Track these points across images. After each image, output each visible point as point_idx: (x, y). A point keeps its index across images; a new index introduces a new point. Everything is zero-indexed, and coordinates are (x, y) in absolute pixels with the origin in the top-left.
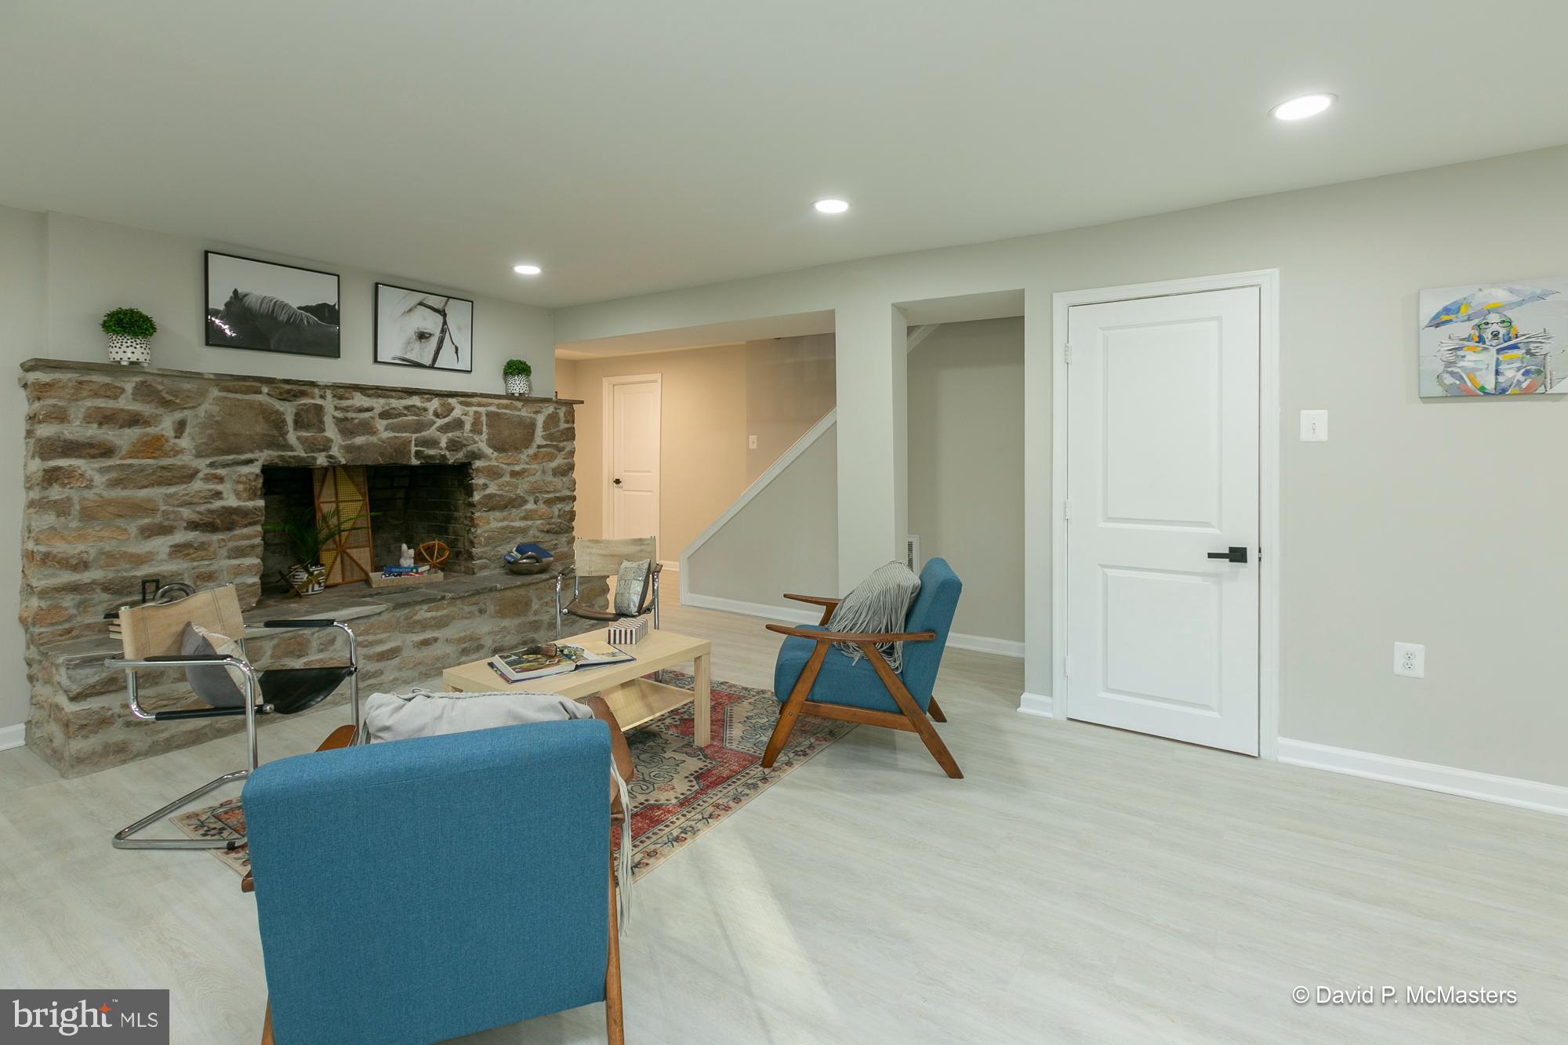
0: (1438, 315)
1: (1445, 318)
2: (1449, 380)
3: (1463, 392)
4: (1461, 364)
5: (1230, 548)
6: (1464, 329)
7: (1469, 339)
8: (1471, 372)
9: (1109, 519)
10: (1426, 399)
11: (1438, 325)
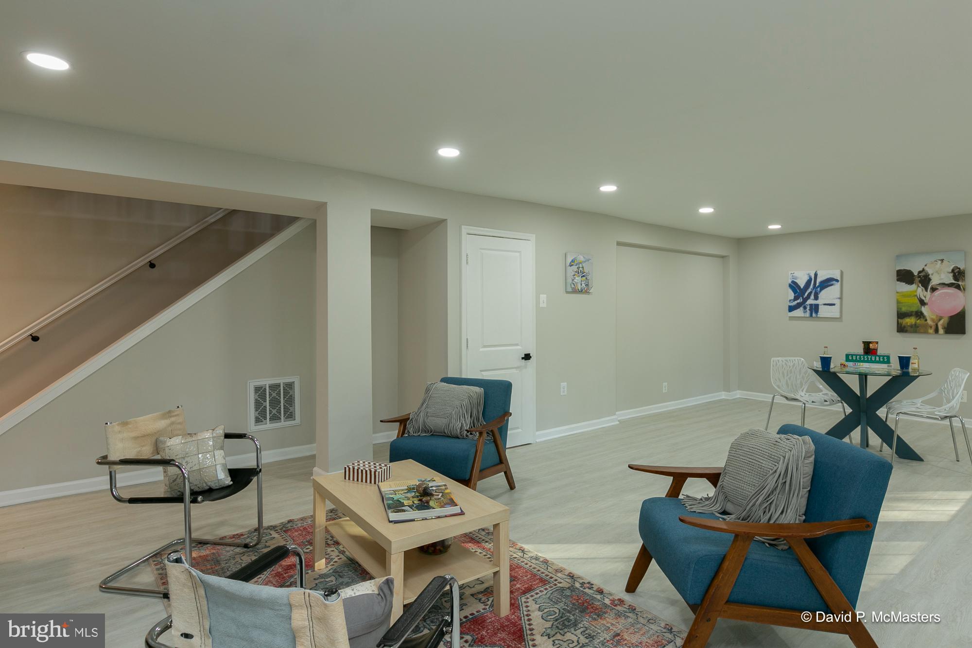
0: (570, 263)
1: (572, 264)
2: (573, 286)
3: (575, 291)
4: (575, 280)
5: (525, 354)
6: (575, 268)
7: (576, 272)
8: (577, 283)
9: (485, 346)
10: (567, 292)
11: (571, 266)
